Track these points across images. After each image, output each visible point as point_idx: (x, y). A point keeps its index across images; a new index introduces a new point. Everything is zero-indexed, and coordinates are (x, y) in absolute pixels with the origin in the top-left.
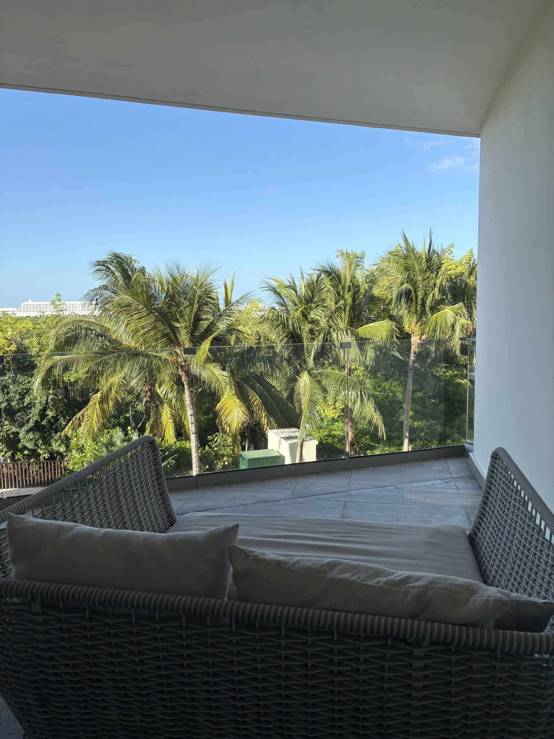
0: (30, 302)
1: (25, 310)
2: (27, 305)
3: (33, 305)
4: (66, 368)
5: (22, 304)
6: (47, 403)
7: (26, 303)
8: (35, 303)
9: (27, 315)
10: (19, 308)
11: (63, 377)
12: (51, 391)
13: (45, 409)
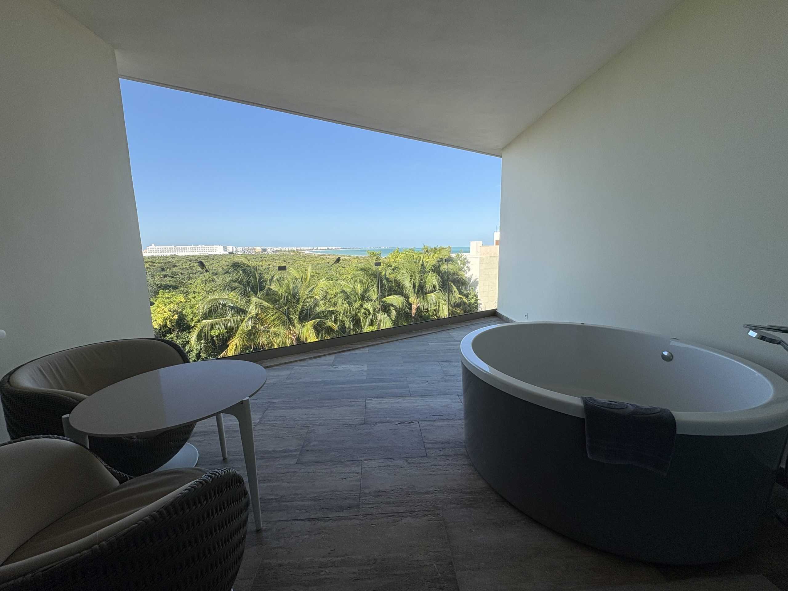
0: (153, 246)
1: (150, 251)
2: (151, 248)
3: (156, 248)
4: (212, 328)
5: (147, 248)
6: (201, 349)
7: (150, 247)
8: (157, 247)
9: (152, 255)
10: (145, 250)
11: (210, 333)
12: (202, 341)
13: (200, 353)
